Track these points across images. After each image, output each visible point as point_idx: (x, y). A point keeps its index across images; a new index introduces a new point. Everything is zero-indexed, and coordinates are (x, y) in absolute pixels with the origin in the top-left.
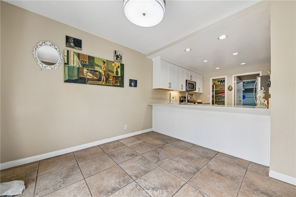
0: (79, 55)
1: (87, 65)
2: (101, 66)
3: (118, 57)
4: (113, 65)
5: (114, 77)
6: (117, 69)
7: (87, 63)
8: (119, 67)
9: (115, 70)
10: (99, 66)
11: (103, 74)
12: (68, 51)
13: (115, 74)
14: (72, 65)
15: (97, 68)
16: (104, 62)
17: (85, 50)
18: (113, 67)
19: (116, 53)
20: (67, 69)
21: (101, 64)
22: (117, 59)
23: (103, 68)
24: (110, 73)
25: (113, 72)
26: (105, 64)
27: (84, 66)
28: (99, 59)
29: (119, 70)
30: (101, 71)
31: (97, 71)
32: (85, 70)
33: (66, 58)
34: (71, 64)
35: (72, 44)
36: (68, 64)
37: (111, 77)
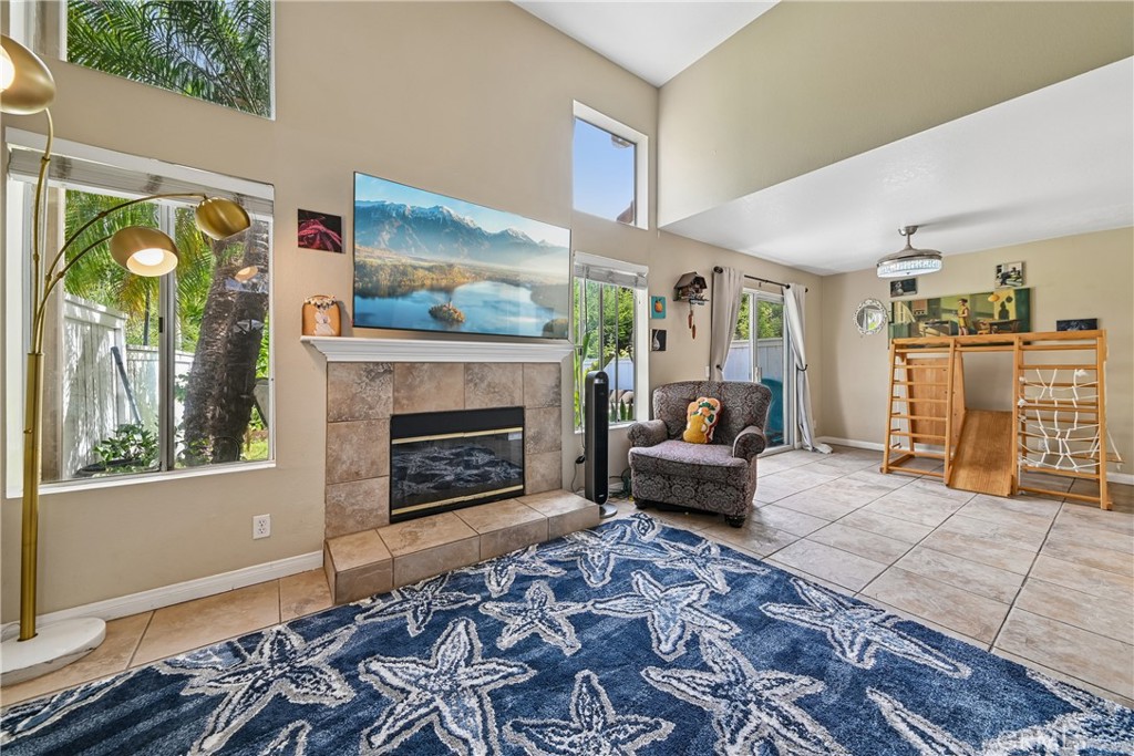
0: (910, 304)
1: (925, 316)
2: (956, 311)
3: (1009, 277)
4: (990, 299)
5: (991, 325)
6: (1003, 305)
7: (926, 313)
8: (1009, 300)
9: (997, 309)
10: (950, 311)
11: (962, 324)
12: (893, 304)
13: (996, 317)
14: (900, 322)
15: (945, 317)
16: (965, 301)
17: (924, 292)
18: (992, 304)
19: (999, 271)
20: (892, 329)
21: (956, 305)
22: (1003, 283)
23: (960, 312)
24: (981, 319)
25: (992, 316)
26: (968, 305)
27: (919, 318)
28: (951, 297)
29: (1011, 307)
30: (955, 319)
31: (947, 322)
32: (922, 325)
33: (890, 314)
34: (898, 321)
35: (900, 291)
36: (893, 322)
37: (983, 327)
